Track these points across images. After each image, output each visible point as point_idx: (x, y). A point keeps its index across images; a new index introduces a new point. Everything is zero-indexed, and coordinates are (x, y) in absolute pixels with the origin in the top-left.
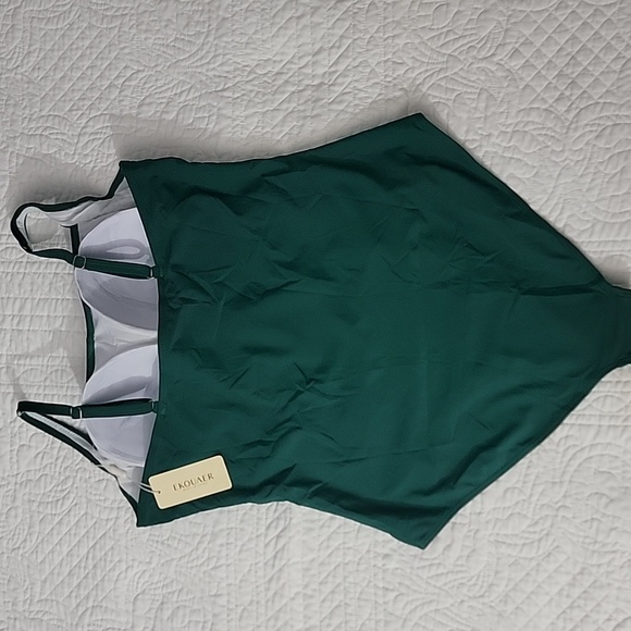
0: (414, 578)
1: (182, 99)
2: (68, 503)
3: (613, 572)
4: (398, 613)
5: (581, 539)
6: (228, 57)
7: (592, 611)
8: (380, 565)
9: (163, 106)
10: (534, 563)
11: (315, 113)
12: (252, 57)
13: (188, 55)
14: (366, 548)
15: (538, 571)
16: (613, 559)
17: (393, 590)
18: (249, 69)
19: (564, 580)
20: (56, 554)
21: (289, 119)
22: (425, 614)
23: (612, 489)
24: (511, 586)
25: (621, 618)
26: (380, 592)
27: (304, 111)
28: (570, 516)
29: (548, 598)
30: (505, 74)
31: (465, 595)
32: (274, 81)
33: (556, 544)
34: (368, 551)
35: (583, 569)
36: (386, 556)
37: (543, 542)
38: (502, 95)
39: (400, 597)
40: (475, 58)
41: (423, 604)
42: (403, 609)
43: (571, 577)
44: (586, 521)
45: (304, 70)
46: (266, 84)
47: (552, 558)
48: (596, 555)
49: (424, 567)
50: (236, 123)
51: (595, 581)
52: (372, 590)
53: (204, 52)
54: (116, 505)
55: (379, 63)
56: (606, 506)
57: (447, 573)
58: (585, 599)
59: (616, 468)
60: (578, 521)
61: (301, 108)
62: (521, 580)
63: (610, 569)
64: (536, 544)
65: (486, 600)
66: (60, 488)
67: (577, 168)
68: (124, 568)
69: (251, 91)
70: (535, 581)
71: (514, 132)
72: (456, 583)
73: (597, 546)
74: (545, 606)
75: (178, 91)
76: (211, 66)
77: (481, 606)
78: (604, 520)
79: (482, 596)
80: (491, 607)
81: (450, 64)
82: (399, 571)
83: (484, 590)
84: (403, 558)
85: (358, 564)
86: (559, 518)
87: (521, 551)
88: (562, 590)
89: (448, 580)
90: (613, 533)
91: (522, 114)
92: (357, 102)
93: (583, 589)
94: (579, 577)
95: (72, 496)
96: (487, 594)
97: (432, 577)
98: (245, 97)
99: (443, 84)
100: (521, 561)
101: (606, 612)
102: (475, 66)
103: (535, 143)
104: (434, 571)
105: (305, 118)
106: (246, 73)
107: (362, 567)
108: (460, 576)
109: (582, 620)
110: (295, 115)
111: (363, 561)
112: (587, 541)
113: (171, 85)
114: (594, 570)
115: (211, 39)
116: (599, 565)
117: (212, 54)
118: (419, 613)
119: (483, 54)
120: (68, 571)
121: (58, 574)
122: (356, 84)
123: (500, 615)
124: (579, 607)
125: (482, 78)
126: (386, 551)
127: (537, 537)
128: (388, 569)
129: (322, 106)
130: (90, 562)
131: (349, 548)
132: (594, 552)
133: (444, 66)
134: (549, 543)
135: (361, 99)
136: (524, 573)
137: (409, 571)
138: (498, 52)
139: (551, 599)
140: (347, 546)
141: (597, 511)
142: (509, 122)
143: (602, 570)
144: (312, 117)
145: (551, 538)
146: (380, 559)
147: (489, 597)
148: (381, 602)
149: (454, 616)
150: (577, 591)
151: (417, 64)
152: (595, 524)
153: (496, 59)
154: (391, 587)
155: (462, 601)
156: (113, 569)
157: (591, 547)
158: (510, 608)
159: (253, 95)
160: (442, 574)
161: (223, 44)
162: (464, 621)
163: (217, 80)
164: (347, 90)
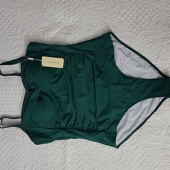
0: (101, 156)
1: (34, 30)
2: (5, 141)
3: (153, 152)
4: (97, 166)
5: (145, 144)
6: (45, 18)
7: (148, 163)
8: (91, 153)
9: (29, 32)
10: (132, 151)
11: (69, 32)
12: (52, 18)
13: (35, 18)
14: (88, 149)
15: (133, 153)
16: (153, 148)
17: (95, 160)
18: (51, 21)
19: (140, 155)
20: (2, 155)
21: (62, 34)
22: (104, 166)
23: (152, 130)
24: (126, 157)
25: (156, 164)
26: (92, 161)
27: (66, 32)
28: (141, 138)
29: (136, 160)
30: (120, 22)
31: (115, 160)
32: (58, 24)
33: (138, 145)
34: (88, 150)
35: (145, 152)
37: (135, 145)
38: (119, 27)
39: (97, 162)
40: (111, 17)
41: (103, 163)
42: (98, 165)
43: (142, 154)
44: (146, 139)
45: (66, 22)
46: (56, 25)
47: (137, 149)
48: (149, 148)
49: (103, 153)
50: (48, 36)
51: (149, 155)
52: (90, 161)
53: (39, 17)
54: (19, 141)
55: (86, 19)
56: (151, 134)
57: (110, 155)
58: (146, 160)
59: (153, 124)
60: (143, 139)
61: (66, 31)
62: (129, 156)
63: (152, 151)
64: (133, 145)
65: (120, 161)
66: (3, 137)
67: (139, 46)
68: (21, 158)
69: (52, 27)
70: (133, 156)
71: (122, 36)
72: (112, 157)
73: (149, 145)
74: (136, 162)
75: (33, 28)
76: (41, 21)
77: (119, 163)
78: (150, 138)
79: (119, 160)
80: (121, 163)
81: (105, 19)
83: (119, 159)
84: (98, 151)
85: (86, 153)
86: (138, 138)
87: (129, 148)
88: (140, 157)
89: (110, 156)
90: (153, 142)
91: (124, 32)
92: (80, 29)
93: (145, 157)
94: (144, 154)
95: (6, 139)
96: (120, 160)
97: (105, 156)
98: (50, 29)
99: (103, 24)
100: (129, 150)
101: (152, 163)
102: (112, 19)
103: (128, 39)
104: (106, 154)
105: (67, 34)
106: (50, 23)
107: (86, 154)
108: (113, 155)
109: (146, 165)
110: (64, 33)
111: (87, 153)
112: (146, 144)
113: (30, 26)
114: (148, 152)
115: (41, 14)
116: (150, 150)
117: (41, 18)
118: (102, 166)
119: (114, 16)
120: (6, 159)
121: (3, 160)
122: (80, 25)
123: (124, 165)
124: (145, 162)
125: (114, 23)
126: (93, 150)
127: (133, 144)
128: (93, 155)
129: (71, 31)
130: (12, 157)
131: (83, 149)
132: (148, 147)
133: (104, 20)
134: (136, 145)
135: (81, 28)
136: (130, 153)
137: (99, 155)
138: (118, 16)
139: (137, 160)
140: (82, 149)
141: (148, 136)
142: (121, 34)
143: (150, 152)
144: (68, 34)
145: (137, 144)
147: (121, 160)
148: (92, 164)
149: (111, 166)
150: (144, 158)
151: (96, 19)
152: (148, 139)
153: (117, 18)
154: (94, 159)
155: (114, 162)
156: (18, 158)
157: (147, 146)
158: (126, 163)
159: (53, 28)
160: (108, 155)
161: (44, 15)
162: (114, 167)
163: (43, 24)
164: (78, 26)
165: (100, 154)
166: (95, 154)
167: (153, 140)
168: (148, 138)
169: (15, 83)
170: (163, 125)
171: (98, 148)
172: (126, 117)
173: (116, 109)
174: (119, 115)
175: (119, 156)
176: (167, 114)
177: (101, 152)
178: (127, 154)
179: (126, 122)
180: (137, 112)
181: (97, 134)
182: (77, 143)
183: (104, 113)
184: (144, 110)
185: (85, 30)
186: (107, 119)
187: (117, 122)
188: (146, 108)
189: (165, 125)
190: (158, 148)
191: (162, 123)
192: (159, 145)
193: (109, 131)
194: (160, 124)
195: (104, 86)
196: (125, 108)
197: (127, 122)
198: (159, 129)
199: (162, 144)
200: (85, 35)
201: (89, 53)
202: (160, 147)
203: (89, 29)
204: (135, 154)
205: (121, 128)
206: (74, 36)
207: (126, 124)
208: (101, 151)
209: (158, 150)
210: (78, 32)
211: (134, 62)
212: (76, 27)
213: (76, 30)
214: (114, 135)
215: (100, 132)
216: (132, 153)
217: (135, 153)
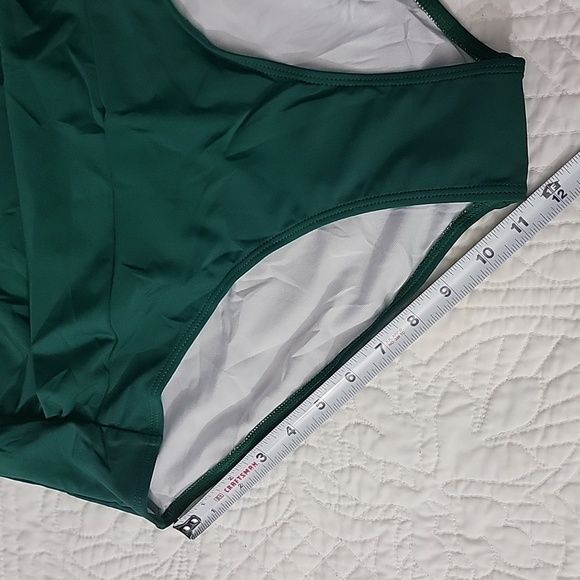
165: (65, 552)
166: (33, 549)
167: (389, 478)
168: (354, 464)
170: (454, 389)
171: (52, 520)
172: (224, 333)
173: (158, 281)
174: (175, 319)
175: (176, 567)
176: (483, 317)
177: (73, 539)
178: (227, 561)
179: (218, 362)
180: (288, 301)
181: (32, 437)
183: (78, 303)
184: (336, 287)
186: (102, 343)
187: (160, 362)
188: (347, 273)
189: (467, 387)
190: (419, 533)
191: (446, 375)
192: (426, 513)
193: (112, 417)
194: (438, 378)
195: (72, 119)
196: (211, 275)
197: (228, 365)
198: (425, 415)
199: (442, 507)
202: (432, 524)
204: (272, 562)
205: (188, 400)
207: (222, 377)
208: (70, 534)
209: (416, 542)
214: (140, 443)
215: (58, 422)
216: (259, 557)
217: (278, 552)
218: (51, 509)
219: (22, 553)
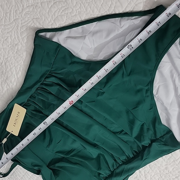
8: (167, 172)
11: (6, 77)
14: (158, 171)
21: (3, 86)
27: (4, 79)
30: (32, 8)
34: (160, 171)
36: (166, 168)
38: (39, 15)
40: (20, 13)
55: (2, 45)
61: (2, 79)
67: (82, 10)
71: (54, 21)
81: (17, 23)
82: (174, 169)
84: (172, 164)
85: (161, 177)
91: (50, 13)
92: (10, 62)
99: (22, 30)
102: (23, 15)
103: (63, 17)
105: (5, 81)
107: (163, 177)
110: (3, 83)
111: (162, 175)
119: (20, 9)
122: (5, 58)
125: (29, 16)
128: (171, 171)
129: (5, 73)
131: (154, 175)
133: (17, 25)
137: (177, 167)
138: (23, 4)
140: (153, 175)
142: (49, 19)
144: (7, 79)
146: (165, 170)
151: (11, 33)
153: (25, 6)
154: (177, 176)
164: (5, 61)
165: (177, 165)
166: (171, 169)
169: (23, 173)
171: (168, 161)
172: (161, 103)
173: (140, 107)
174: (150, 109)
177: (176, 161)
179: (166, 109)
180: (166, 87)
182: (141, 175)
183: (132, 123)
184: (172, 76)
185: (15, 58)
186: (143, 125)
187: (156, 119)
188: (171, 72)
193: (158, 136)
196: (148, 96)
197: (168, 108)
200: (21, 62)
201: (45, 79)
203: (17, 52)
205: (168, 120)
206: (14, 76)
207: (170, 111)
208: (174, 161)
210: (12, 66)
211: (98, 34)
212: (5, 64)
213: (7, 67)
215: (150, 145)
218: (166, 160)
219: (170, 171)
